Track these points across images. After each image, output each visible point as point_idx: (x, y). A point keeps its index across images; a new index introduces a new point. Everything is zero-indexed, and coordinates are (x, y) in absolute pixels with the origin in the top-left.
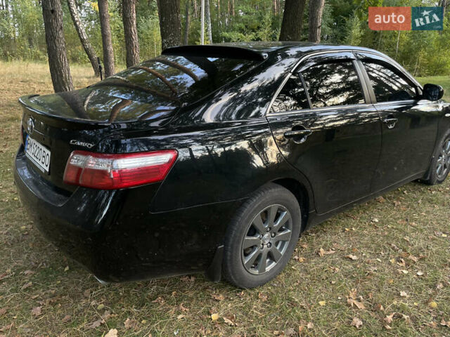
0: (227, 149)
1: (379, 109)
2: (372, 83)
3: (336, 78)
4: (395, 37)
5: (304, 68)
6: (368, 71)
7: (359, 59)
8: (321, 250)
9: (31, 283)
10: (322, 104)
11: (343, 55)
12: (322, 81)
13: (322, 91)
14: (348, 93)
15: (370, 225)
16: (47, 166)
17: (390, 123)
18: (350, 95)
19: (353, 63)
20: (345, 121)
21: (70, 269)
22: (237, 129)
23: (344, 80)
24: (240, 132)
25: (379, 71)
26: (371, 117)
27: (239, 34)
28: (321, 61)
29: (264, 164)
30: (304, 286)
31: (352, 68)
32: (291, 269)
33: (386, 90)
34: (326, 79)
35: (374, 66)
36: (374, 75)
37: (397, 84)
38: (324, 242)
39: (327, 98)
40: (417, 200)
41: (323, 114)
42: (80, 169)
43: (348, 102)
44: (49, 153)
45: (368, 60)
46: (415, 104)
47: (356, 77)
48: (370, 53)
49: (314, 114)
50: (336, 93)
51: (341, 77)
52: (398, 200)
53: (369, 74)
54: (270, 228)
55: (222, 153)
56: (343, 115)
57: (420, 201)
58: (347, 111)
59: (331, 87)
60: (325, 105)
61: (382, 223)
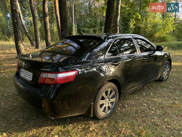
0: (89, 71)
1: (142, 55)
2: (139, 46)
3: (126, 45)
4: (147, 28)
5: (116, 42)
6: (137, 42)
7: (134, 38)
8: (126, 105)
9: (22, 123)
10: (122, 54)
11: (128, 37)
12: (121, 46)
13: (122, 49)
14: (131, 50)
15: (142, 96)
16: (31, 78)
17: (146, 60)
18: (131, 51)
19: (132, 40)
20: (130, 60)
21: (36, 117)
22: (91, 64)
23: (129, 45)
24: (93, 65)
25: (141, 42)
26: (140, 58)
27: (88, 29)
28: (121, 40)
29: (104, 76)
30: (121, 117)
31: (132, 41)
32: (116, 112)
33: (144, 48)
34: (123, 45)
35: (139, 40)
36: (139, 43)
37: (148, 46)
38: (127, 103)
39: (124, 52)
40: (158, 87)
41: (122, 57)
42: (45, 78)
43: (131, 53)
44: (32, 74)
45: (136, 39)
46: (154, 53)
47: (133, 44)
48: (137, 36)
49: (119, 57)
50: (126, 50)
51: (128, 44)
52: (151, 87)
53: (137, 43)
54: (108, 97)
55: (87, 72)
56: (129, 57)
57: (159, 87)
58: (131, 56)
59: (125, 48)
60: (123, 54)
61: (146, 95)
